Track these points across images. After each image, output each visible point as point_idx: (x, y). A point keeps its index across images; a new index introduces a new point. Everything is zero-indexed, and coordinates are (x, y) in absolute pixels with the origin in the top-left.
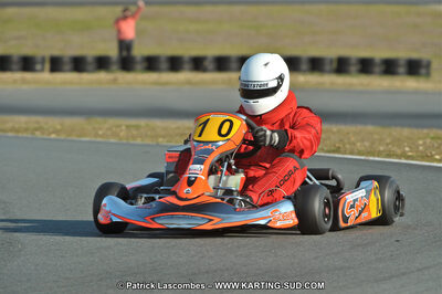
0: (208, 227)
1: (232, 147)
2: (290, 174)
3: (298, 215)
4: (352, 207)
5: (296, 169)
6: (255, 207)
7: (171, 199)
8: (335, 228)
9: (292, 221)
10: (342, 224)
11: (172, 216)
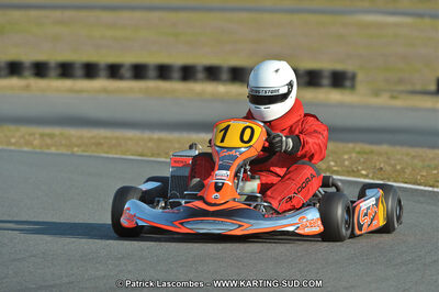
0: (239, 232)
1: (253, 153)
2: (308, 181)
3: (323, 223)
4: (366, 215)
5: (313, 176)
6: (278, 213)
7: (199, 204)
8: (353, 236)
9: (318, 228)
10: (357, 232)
11: (202, 222)
